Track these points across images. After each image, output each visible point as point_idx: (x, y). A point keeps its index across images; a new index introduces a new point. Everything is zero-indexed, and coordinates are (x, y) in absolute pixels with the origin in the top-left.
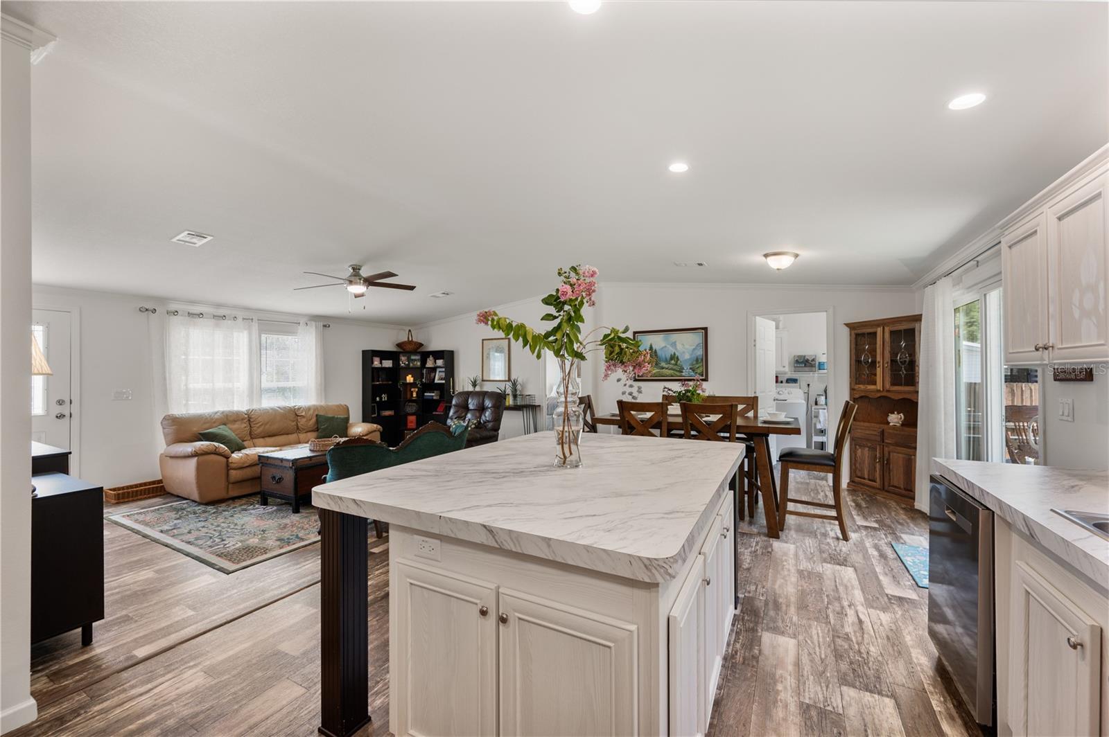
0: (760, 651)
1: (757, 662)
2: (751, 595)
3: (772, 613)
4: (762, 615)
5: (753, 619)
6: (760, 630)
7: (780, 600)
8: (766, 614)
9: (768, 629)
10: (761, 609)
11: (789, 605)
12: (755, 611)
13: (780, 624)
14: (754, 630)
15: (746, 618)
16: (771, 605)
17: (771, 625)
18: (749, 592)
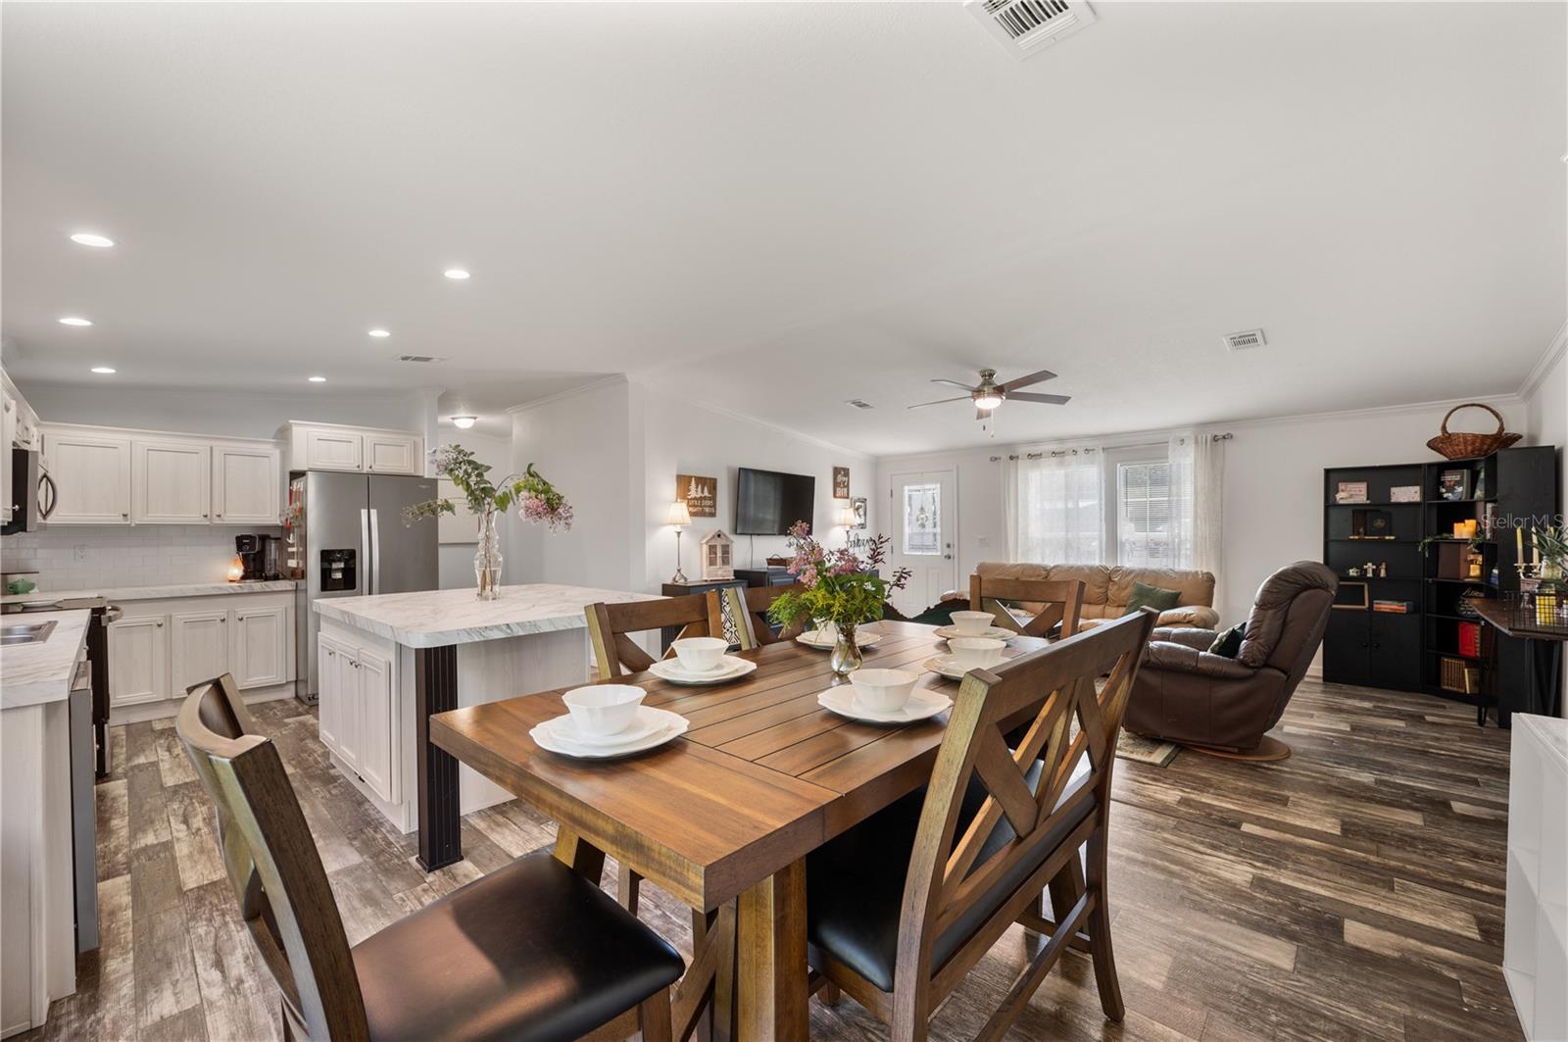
0: (352, 845)
1: (348, 838)
2: (419, 888)
3: (369, 885)
4: (379, 875)
5: (386, 865)
6: (368, 860)
7: (369, 910)
8: (375, 879)
9: (358, 867)
10: (387, 881)
11: (350, 912)
12: (393, 874)
13: (347, 880)
14: (375, 856)
15: (396, 861)
16: (377, 893)
17: (358, 873)
18: (425, 890)
